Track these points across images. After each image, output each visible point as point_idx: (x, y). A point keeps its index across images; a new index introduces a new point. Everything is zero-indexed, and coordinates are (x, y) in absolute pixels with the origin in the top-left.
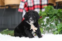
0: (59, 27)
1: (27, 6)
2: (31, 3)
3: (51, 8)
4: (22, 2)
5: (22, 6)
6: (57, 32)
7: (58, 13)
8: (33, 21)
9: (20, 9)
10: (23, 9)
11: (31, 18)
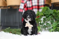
1: (27, 7)
2: (29, 4)
3: (47, 9)
4: (22, 3)
5: (22, 7)
6: (53, 30)
7: (53, 13)
8: (30, 19)
9: (21, 9)
10: (23, 9)
11: (28, 16)
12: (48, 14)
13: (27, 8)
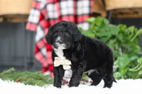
0: (122, 65)
2: (53, 11)
3: (103, 23)
4: (35, 8)
6: (120, 75)
7: (119, 33)
9: (31, 23)
10: (38, 24)
11: (59, 38)
12: (105, 37)
13: (49, 20)
